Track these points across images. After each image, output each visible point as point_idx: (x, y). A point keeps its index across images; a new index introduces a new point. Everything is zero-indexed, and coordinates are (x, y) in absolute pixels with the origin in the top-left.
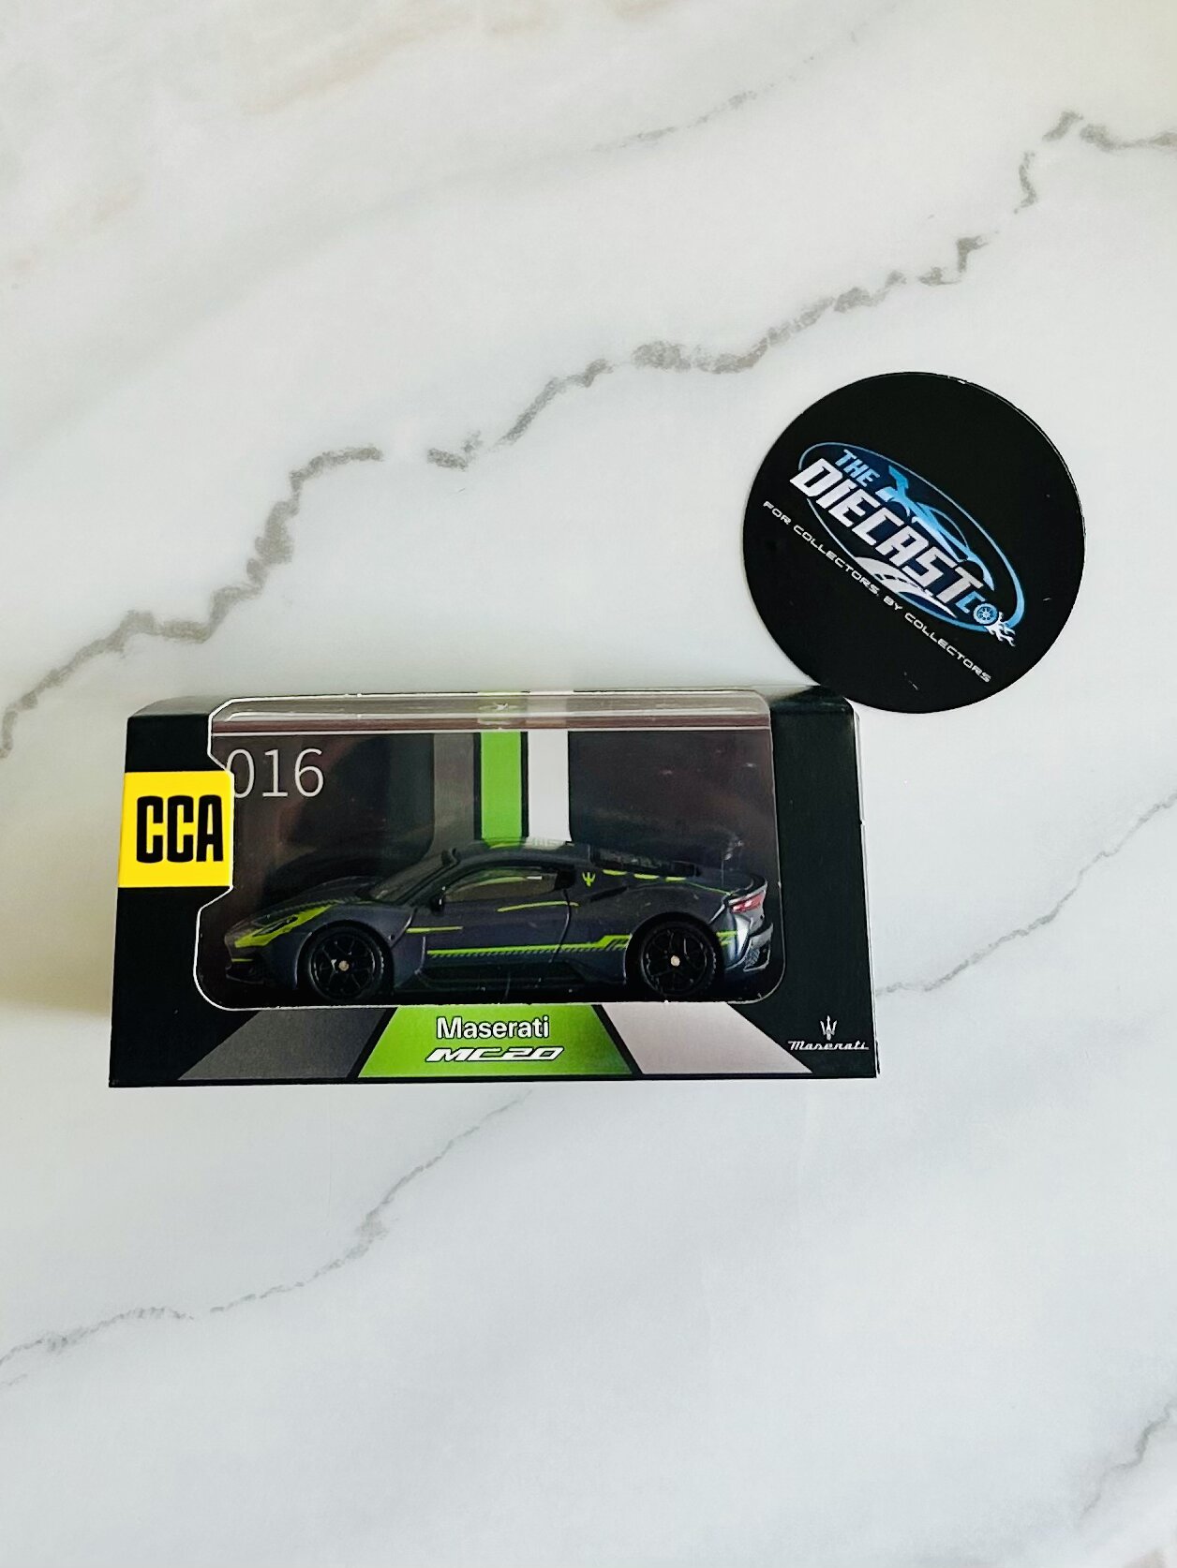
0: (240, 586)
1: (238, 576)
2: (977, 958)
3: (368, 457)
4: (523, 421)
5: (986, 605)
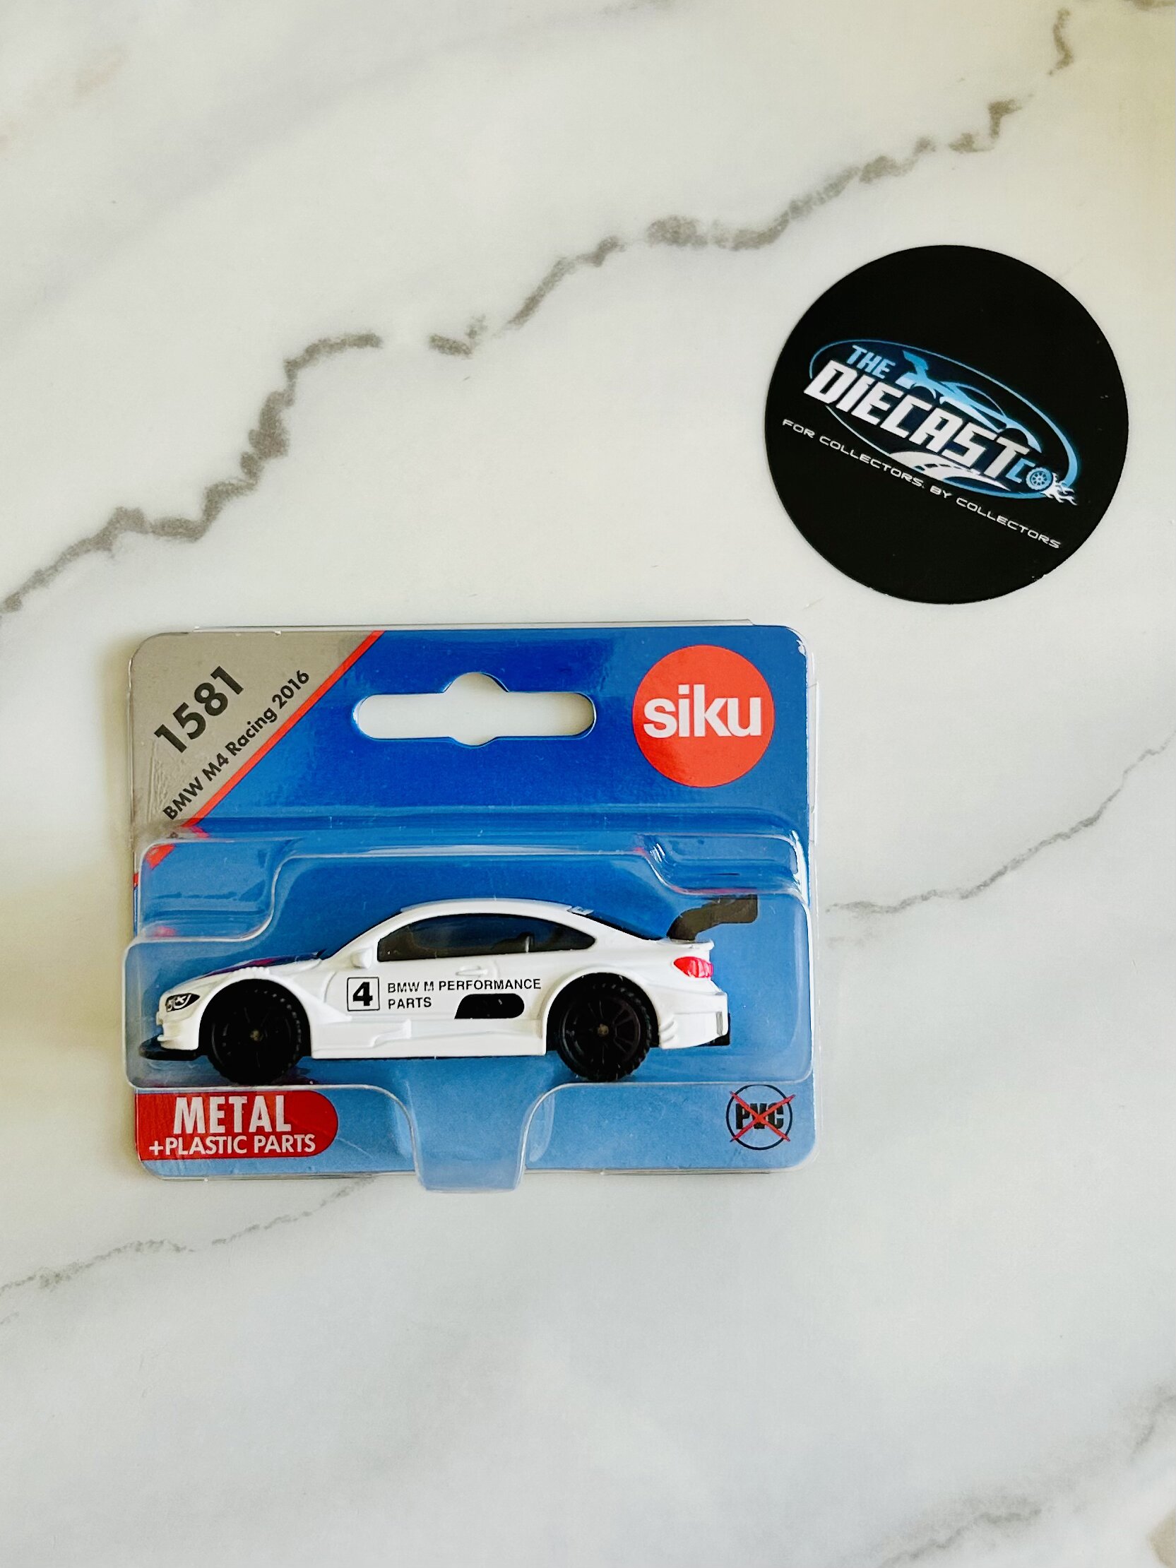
0: (234, 482)
1: (231, 471)
2: (1017, 863)
3: (366, 344)
4: (531, 305)
5: (1038, 469)
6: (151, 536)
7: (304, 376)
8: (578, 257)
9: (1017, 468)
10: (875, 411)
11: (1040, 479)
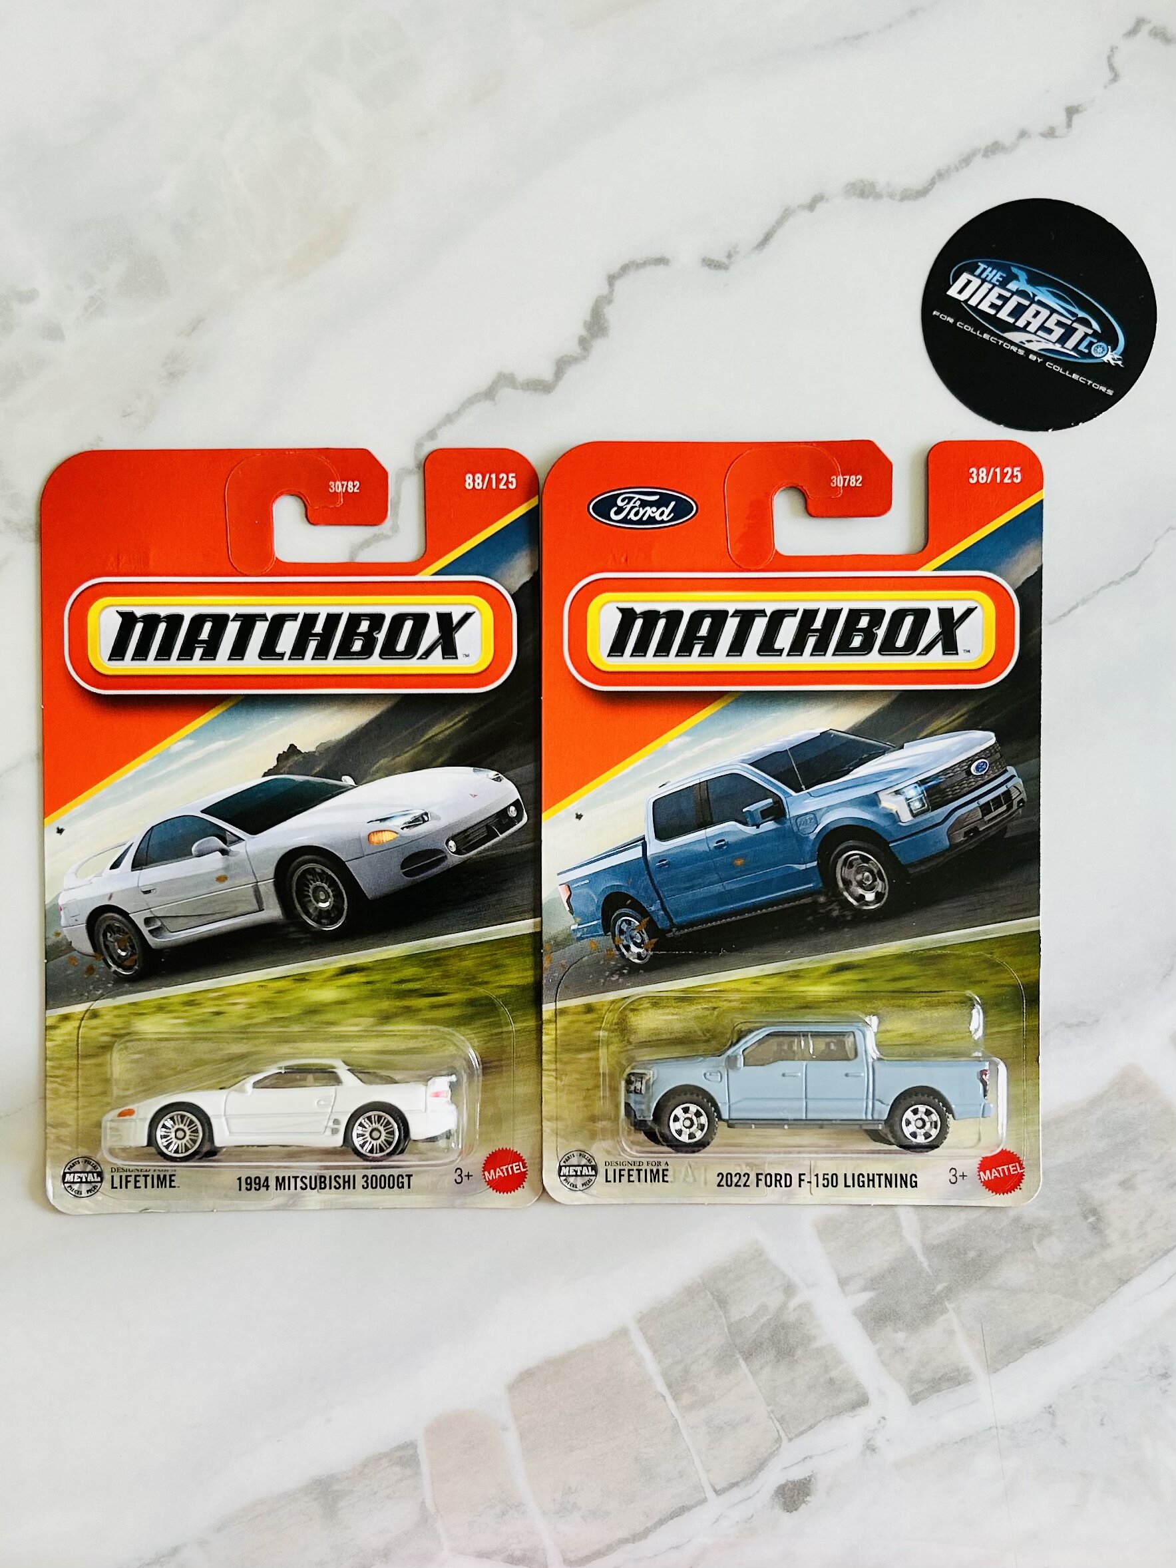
0: (575, 355)
1: (574, 348)
2: (1084, 601)
3: (660, 264)
4: (767, 238)
5: (1098, 344)
6: (520, 390)
7: (618, 284)
8: (798, 207)
9: (1085, 343)
10: (993, 306)
11: (1100, 350)
